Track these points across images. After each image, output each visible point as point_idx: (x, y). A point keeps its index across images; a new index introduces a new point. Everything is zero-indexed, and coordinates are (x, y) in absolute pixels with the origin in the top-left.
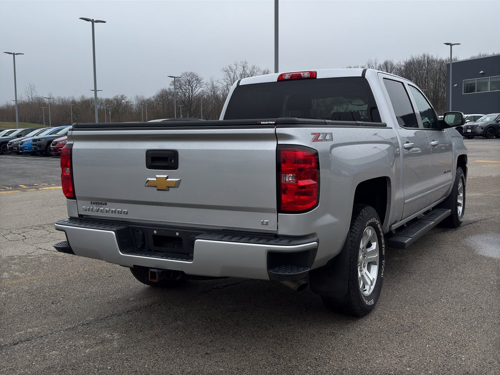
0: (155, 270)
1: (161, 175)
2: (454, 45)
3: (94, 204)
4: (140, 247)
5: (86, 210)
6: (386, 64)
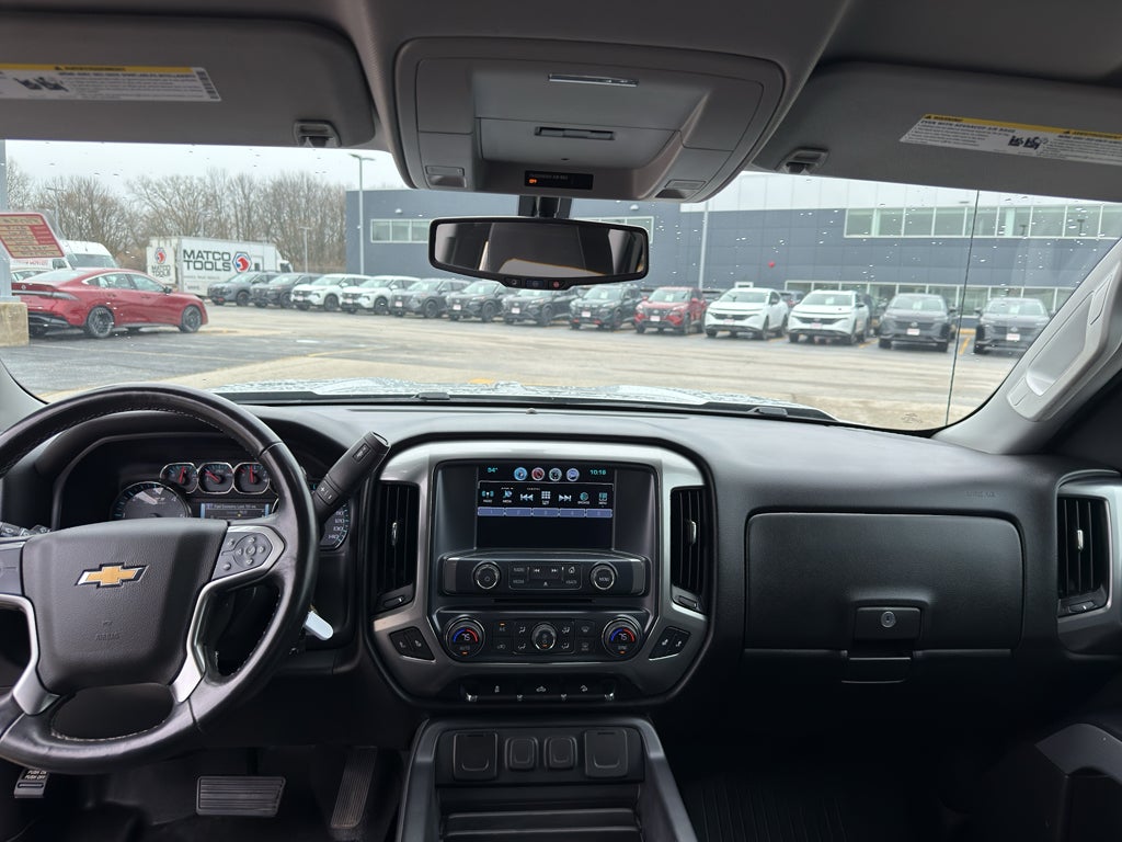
6: (241, 180)
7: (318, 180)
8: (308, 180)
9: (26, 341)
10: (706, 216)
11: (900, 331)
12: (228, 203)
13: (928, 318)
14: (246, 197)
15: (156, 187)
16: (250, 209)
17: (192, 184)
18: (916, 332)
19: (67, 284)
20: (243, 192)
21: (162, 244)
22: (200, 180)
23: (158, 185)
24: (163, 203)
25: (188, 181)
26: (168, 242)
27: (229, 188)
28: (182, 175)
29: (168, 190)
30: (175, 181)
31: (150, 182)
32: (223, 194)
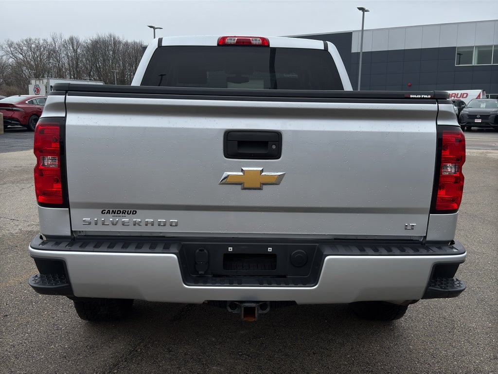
0: (253, 305)
1: (252, 167)
2: (157, 28)
3: (109, 212)
4: (203, 273)
5: (90, 224)
6: (72, 39)
7: (121, 39)
8: (114, 39)
9: (3, 132)
10: (361, 54)
11: (471, 121)
12: (63, 55)
13: (487, 112)
14: (75, 51)
15: (16, 46)
16: (78, 59)
17: (39, 43)
18: (480, 121)
19: (19, 103)
20: (73, 47)
21: (38, 83)
22: (44, 40)
23: (17, 44)
24: (21, 56)
25: (37, 42)
26: (41, 81)
27: (64, 46)
28: (33, 38)
29: (25, 48)
30: (28, 42)
31: (12, 43)
32: (61, 50)
